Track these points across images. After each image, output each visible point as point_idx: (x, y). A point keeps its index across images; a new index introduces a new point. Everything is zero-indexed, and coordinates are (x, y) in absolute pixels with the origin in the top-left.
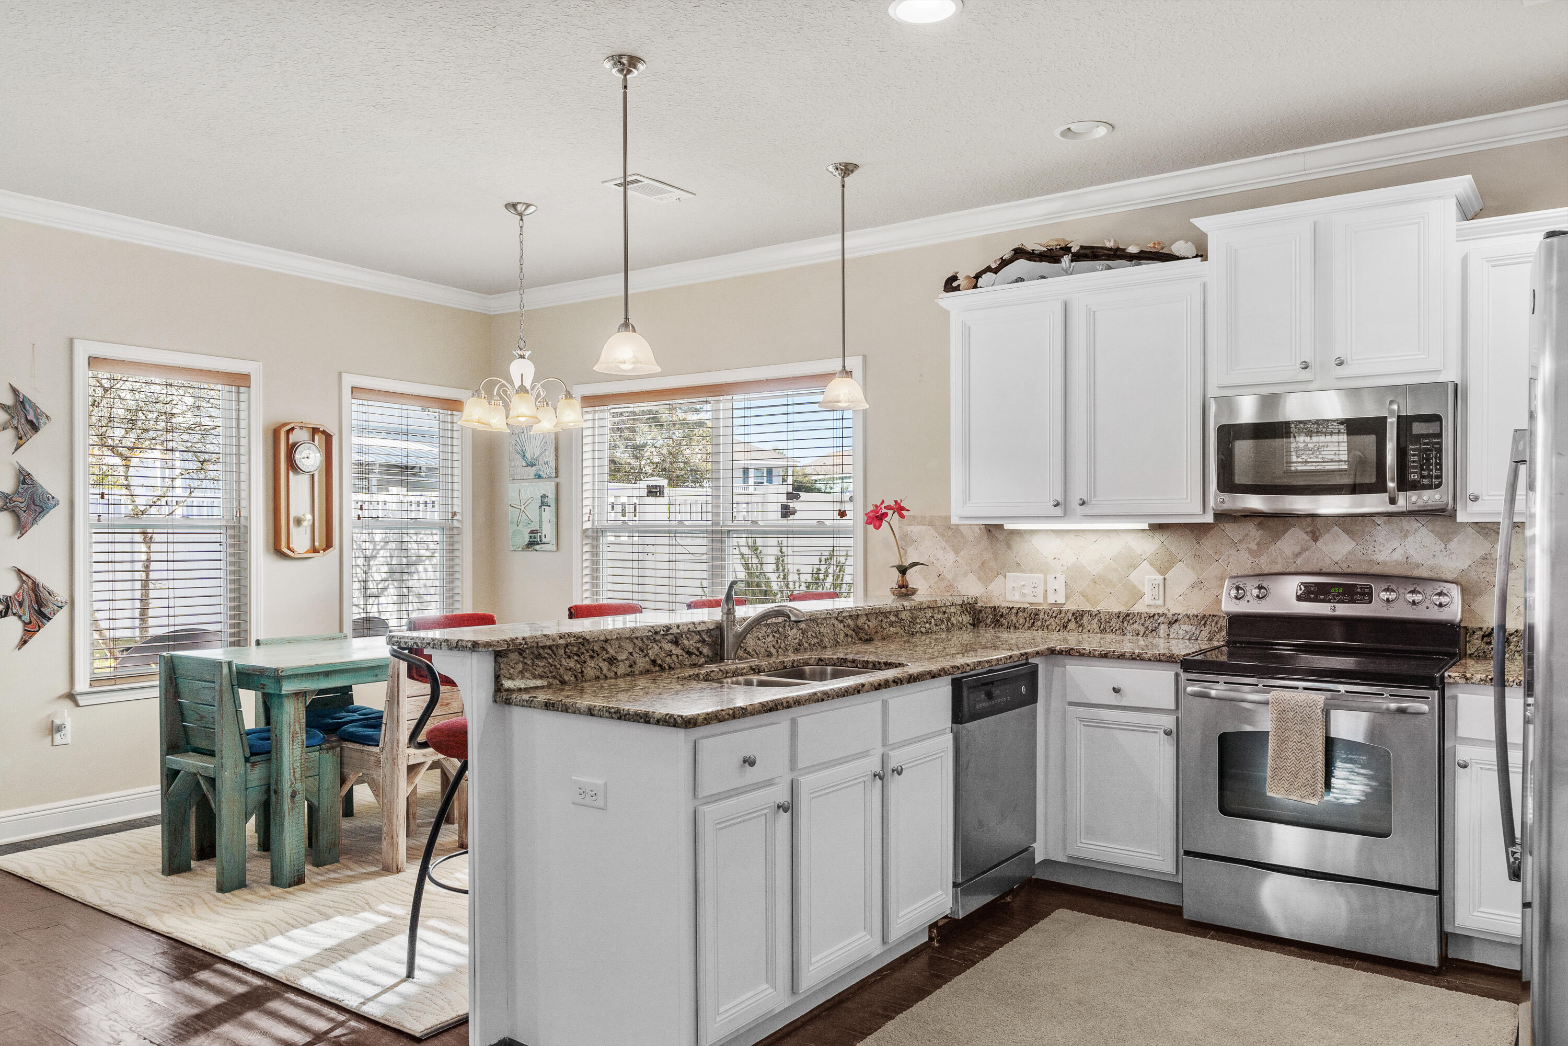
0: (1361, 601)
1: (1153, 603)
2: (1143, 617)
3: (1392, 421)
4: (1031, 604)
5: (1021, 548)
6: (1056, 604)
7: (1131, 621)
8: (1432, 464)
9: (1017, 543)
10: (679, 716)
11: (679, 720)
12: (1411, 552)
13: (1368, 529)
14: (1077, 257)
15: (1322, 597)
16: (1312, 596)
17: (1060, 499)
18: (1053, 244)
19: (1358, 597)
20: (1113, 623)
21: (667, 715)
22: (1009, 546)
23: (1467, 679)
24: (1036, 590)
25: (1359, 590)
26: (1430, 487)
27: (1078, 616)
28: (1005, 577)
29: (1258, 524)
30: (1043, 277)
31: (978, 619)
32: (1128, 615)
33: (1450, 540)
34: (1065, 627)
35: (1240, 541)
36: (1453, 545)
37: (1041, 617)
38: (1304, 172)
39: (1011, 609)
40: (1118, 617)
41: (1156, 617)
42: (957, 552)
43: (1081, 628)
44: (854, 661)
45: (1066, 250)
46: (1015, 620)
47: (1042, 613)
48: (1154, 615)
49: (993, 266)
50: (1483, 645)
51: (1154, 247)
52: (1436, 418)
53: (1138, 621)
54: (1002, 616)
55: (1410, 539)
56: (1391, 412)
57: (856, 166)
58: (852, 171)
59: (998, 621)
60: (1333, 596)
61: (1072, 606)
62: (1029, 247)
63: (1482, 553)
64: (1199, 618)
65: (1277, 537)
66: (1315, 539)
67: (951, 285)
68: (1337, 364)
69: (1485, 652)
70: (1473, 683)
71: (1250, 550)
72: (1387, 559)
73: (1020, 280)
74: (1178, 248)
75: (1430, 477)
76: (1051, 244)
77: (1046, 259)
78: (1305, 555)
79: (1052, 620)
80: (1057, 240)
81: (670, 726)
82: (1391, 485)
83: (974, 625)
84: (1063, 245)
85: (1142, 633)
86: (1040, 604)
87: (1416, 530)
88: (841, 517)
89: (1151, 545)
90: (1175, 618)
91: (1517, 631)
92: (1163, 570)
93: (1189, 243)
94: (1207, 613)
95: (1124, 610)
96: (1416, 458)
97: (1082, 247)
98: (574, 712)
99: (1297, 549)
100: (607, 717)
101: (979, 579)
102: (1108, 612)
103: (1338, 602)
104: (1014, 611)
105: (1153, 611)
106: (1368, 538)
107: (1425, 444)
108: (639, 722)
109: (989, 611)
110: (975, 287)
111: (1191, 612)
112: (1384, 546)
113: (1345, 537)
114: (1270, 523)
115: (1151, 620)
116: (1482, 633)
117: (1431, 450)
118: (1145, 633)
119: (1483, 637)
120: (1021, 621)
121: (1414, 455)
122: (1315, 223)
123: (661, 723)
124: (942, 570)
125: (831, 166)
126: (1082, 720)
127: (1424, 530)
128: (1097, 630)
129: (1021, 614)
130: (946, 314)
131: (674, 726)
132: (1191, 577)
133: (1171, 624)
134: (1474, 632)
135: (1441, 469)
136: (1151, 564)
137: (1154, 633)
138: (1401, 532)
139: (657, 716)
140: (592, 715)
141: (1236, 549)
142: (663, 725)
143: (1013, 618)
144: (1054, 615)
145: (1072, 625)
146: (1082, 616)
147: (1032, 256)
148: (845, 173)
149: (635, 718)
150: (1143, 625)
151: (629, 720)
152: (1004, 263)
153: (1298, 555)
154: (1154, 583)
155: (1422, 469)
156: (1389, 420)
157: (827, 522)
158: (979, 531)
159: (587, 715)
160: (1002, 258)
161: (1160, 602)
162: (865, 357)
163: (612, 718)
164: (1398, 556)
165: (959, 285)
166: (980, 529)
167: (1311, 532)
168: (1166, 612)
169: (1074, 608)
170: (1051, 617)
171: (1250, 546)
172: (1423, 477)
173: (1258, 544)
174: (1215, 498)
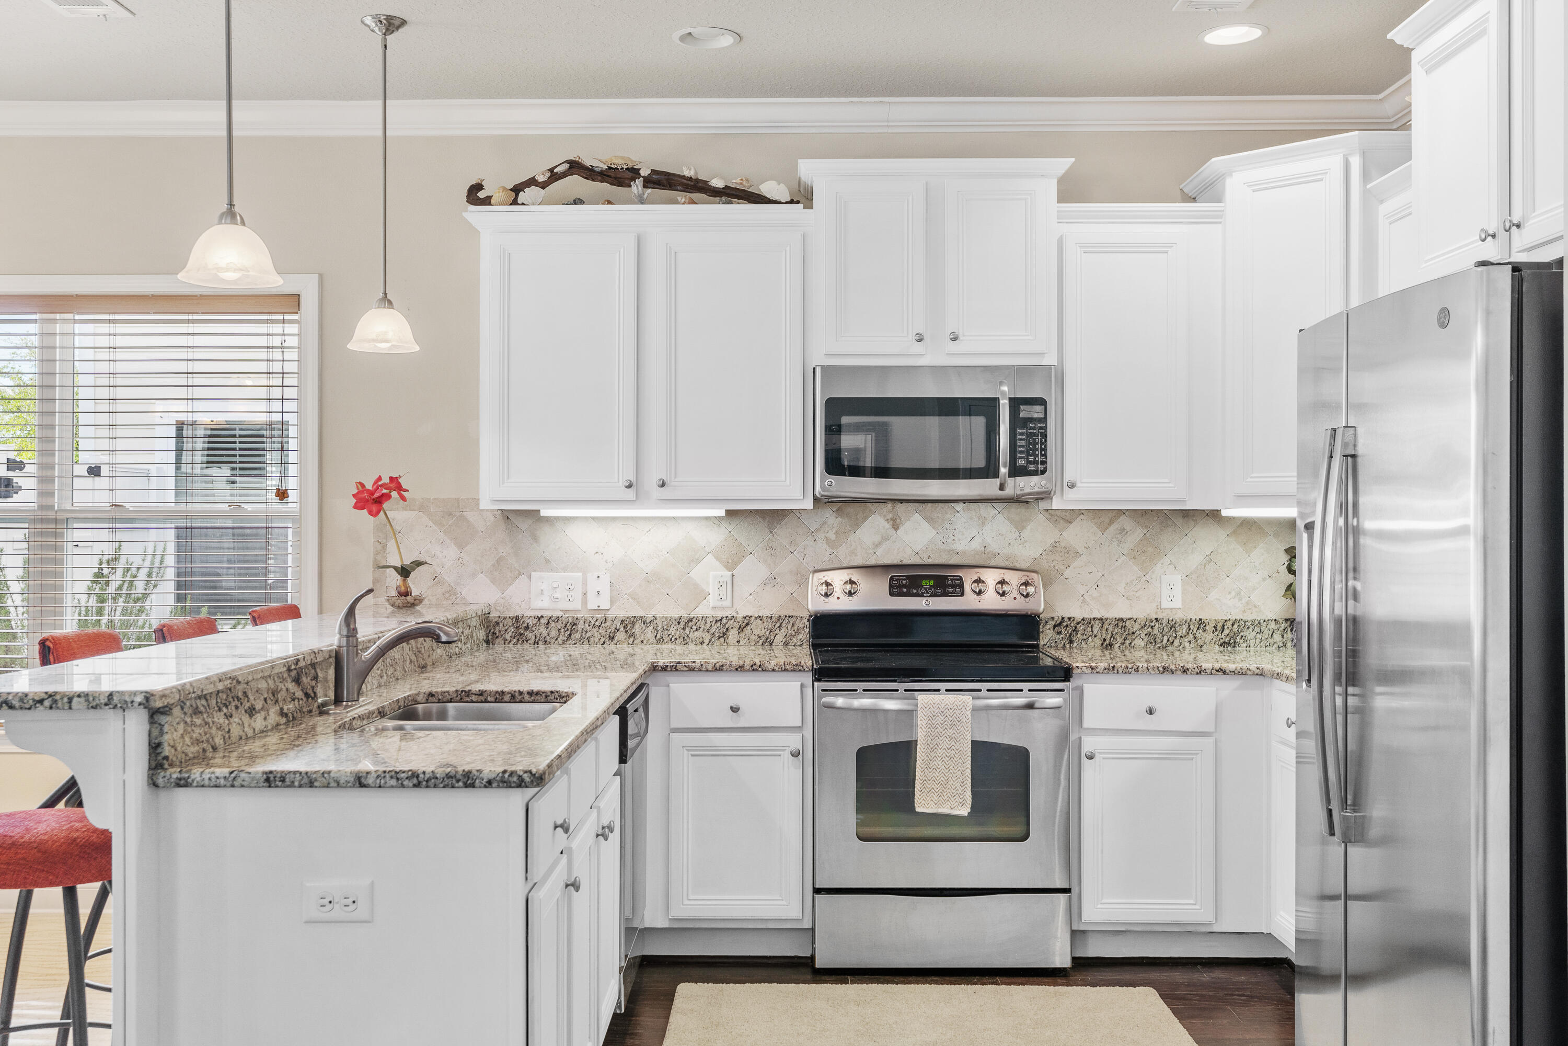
0: (953, 594)
1: (719, 604)
2: (708, 621)
3: (1004, 403)
4: (565, 611)
5: (550, 540)
6: (598, 610)
7: (694, 628)
8: (1037, 450)
9: (546, 534)
10: (526, 772)
11: (526, 777)
12: (989, 540)
13: (948, 516)
14: (649, 182)
15: (915, 591)
16: (905, 590)
17: (633, 479)
18: (619, 163)
19: (950, 590)
20: (672, 630)
21: (505, 772)
22: (535, 539)
23: (1092, 669)
24: (572, 593)
25: (950, 582)
26: (1035, 473)
27: (628, 624)
28: (530, 577)
29: (837, 510)
30: (609, 202)
31: (494, 633)
32: (690, 620)
33: (1024, 528)
34: (612, 638)
35: (817, 530)
36: (1026, 533)
37: (580, 626)
38: (886, 124)
39: (539, 619)
40: (679, 623)
41: (724, 621)
42: (461, 546)
43: (631, 639)
44: (481, 693)
45: (634, 172)
46: (545, 633)
47: (582, 622)
48: (722, 618)
49: (541, 179)
50: (1055, 635)
51: (741, 184)
52: (1041, 402)
53: (703, 627)
54: (527, 628)
55: (988, 527)
56: (1004, 392)
57: (403, 23)
58: (398, 28)
59: (521, 634)
60: (926, 589)
61: (620, 611)
62: (588, 162)
63: (1052, 541)
64: (773, 619)
65: (856, 525)
66: (896, 527)
67: (475, 195)
68: (951, 339)
69: (1056, 642)
70: (1097, 672)
71: (828, 540)
72: (967, 548)
73: (578, 201)
74: (768, 189)
75: (1035, 462)
76: (616, 162)
77: (610, 180)
78: (885, 545)
79: (595, 630)
80: (623, 158)
81: (511, 787)
82: (1004, 470)
83: (487, 642)
84: (630, 165)
85: (707, 641)
86: (576, 611)
87: (993, 517)
88: (282, 499)
89: (715, 537)
90: (746, 621)
91: (1083, 620)
92: (731, 565)
93: (782, 185)
94: (783, 614)
95: (685, 615)
96: (1023, 443)
97: (654, 172)
98: (328, 786)
99: (877, 539)
100: (392, 787)
101: (493, 581)
102: (666, 618)
103: (931, 596)
104: (543, 621)
105: (719, 614)
106: (948, 526)
107: (1033, 429)
108: (453, 787)
109: (510, 622)
110: (515, 202)
111: (765, 613)
112: (963, 534)
113: (925, 524)
114: (851, 509)
115: (719, 624)
116: (1053, 623)
117: (1034, 435)
118: (711, 640)
119: (1055, 626)
120: (554, 633)
121: (1021, 440)
122: (927, 183)
123: (495, 785)
124: (438, 570)
125: (370, 18)
126: (689, 748)
127: (1000, 517)
128: (652, 639)
129: (553, 624)
130: (474, 233)
131: (519, 786)
132: (763, 572)
133: (741, 629)
134: (1047, 622)
135: (1045, 456)
136: (717, 558)
137: (722, 640)
138: (979, 519)
139: (486, 775)
140: (362, 785)
141: (813, 539)
142: (498, 786)
143: (543, 630)
144: (597, 623)
145: (621, 636)
146: (633, 623)
147: (590, 173)
148: (387, 30)
149: (447, 781)
150: (708, 631)
151: (435, 786)
152: (554, 176)
153: (877, 545)
154: (721, 580)
155: (1028, 455)
156: (1001, 402)
157: (245, 506)
158: (493, 518)
159: (354, 786)
160: (551, 170)
161: (727, 603)
162: (321, 277)
163: (403, 786)
164: (976, 545)
165: (490, 197)
166: (495, 516)
167: (892, 519)
168: (734, 614)
169: (622, 614)
170: (594, 626)
171: (828, 535)
172: (1029, 462)
173: (836, 533)
174: (822, 481)
